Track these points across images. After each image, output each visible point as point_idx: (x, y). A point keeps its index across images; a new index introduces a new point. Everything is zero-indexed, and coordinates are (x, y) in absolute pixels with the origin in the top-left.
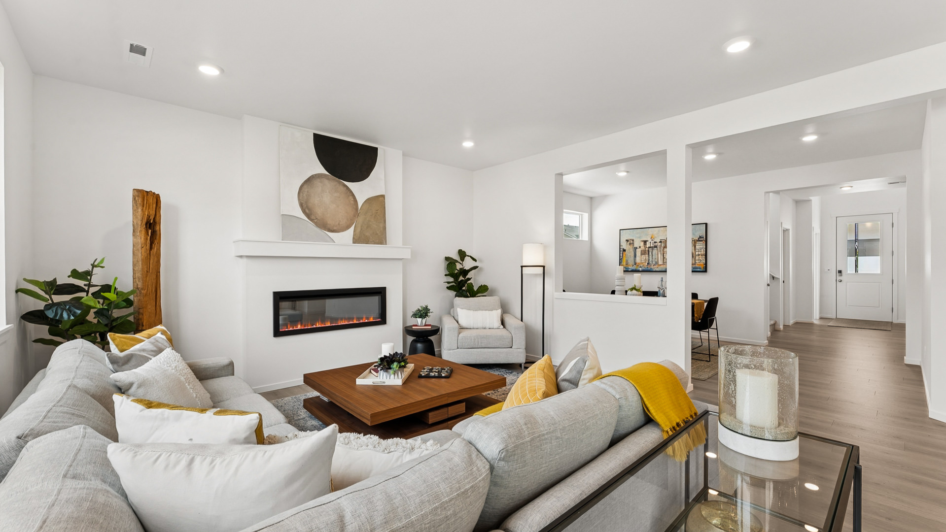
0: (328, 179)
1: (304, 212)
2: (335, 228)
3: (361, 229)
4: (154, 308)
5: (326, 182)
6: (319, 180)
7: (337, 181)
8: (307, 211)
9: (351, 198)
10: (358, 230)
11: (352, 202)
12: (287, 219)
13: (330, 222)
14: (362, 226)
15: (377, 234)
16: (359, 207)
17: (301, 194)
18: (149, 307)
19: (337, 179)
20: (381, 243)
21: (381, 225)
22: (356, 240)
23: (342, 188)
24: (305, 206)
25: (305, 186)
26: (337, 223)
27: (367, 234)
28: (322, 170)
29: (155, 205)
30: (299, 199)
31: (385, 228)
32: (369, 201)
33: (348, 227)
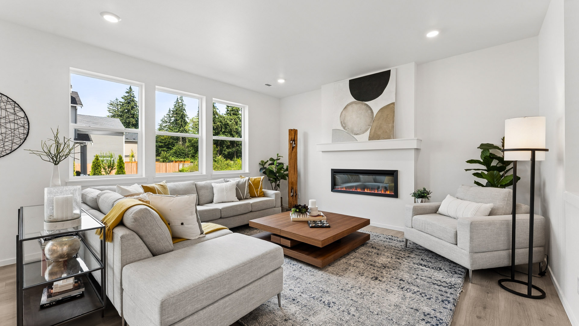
0: (356, 104)
1: (342, 125)
2: (358, 132)
3: (375, 130)
4: (293, 172)
5: (354, 106)
6: (351, 106)
7: (361, 103)
8: (344, 125)
9: (370, 111)
10: (373, 131)
11: (370, 114)
12: (335, 131)
13: (356, 129)
14: (375, 128)
15: (386, 132)
16: (375, 116)
17: (341, 116)
18: (292, 171)
19: (361, 102)
20: (389, 138)
21: (390, 125)
22: (371, 138)
23: (364, 107)
24: (343, 123)
25: (344, 112)
26: (360, 129)
27: (379, 133)
28: (354, 100)
29: (294, 134)
30: (340, 120)
31: (393, 127)
32: (382, 110)
33: (366, 130)
